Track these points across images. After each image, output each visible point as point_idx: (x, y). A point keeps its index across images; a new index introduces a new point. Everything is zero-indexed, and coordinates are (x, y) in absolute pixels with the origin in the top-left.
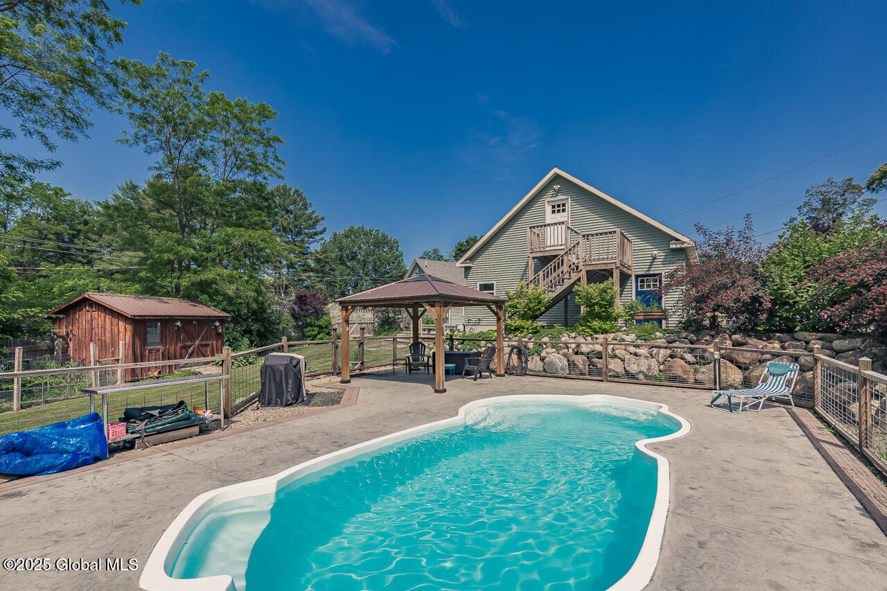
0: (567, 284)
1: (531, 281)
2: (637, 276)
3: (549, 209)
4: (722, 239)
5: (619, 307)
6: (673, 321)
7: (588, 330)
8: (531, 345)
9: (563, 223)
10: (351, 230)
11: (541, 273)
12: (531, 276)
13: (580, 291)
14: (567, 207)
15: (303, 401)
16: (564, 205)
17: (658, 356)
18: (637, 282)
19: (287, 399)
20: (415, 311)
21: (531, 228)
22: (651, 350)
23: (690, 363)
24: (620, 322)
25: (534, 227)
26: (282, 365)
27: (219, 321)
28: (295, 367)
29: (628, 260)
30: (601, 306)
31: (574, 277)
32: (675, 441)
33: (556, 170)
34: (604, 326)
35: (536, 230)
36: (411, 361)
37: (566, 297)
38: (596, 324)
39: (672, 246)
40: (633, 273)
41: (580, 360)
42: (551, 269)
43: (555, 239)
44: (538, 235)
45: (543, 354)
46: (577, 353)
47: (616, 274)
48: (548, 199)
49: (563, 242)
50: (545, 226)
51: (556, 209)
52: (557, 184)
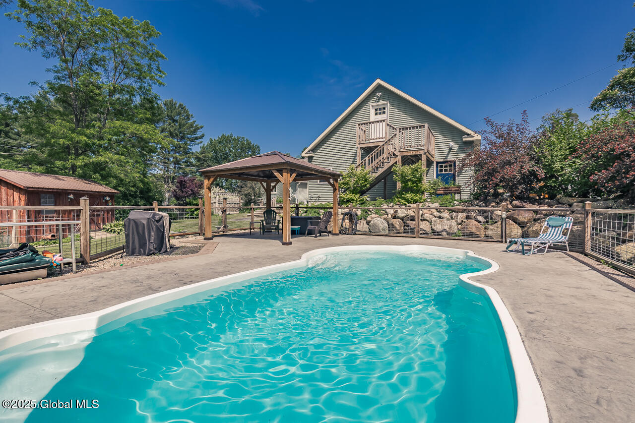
0: (386, 166)
1: (359, 165)
2: (438, 163)
3: (373, 111)
4: (505, 130)
5: (425, 184)
6: (466, 194)
7: (403, 201)
8: (359, 212)
9: (384, 121)
10: (223, 137)
11: (367, 158)
12: (359, 161)
13: (397, 171)
14: (386, 110)
15: (166, 251)
16: (384, 108)
17: (457, 218)
18: (437, 167)
19: (149, 249)
20: (268, 185)
21: (359, 125)
22: (451, 214)
23: (479, 222)
24: (426, 195)
25: (362, 124)
26: (144, 219)
27: (109, 196)
28: (158, 221)
29: (432, 150)
30: (413, 182)
31: (392, 161)
32: (491, 274)
33: (378, 81)
34: (415, 198)
35: (362, 127)
36: (265, 224)
37: (385, 178)
38: (409, 196)
39: (464, 140)
40: (435, 160)
41: (397, 223)
42: (375, 155)
43: (377, 133)
44: (365, 131)
45: (369, 219)
46: (395, 217)
47: (424, 158)
48: (372, 103)
49: (384, 136)
50: (370, 123)
51: (378, 112)
52: (379, 92)
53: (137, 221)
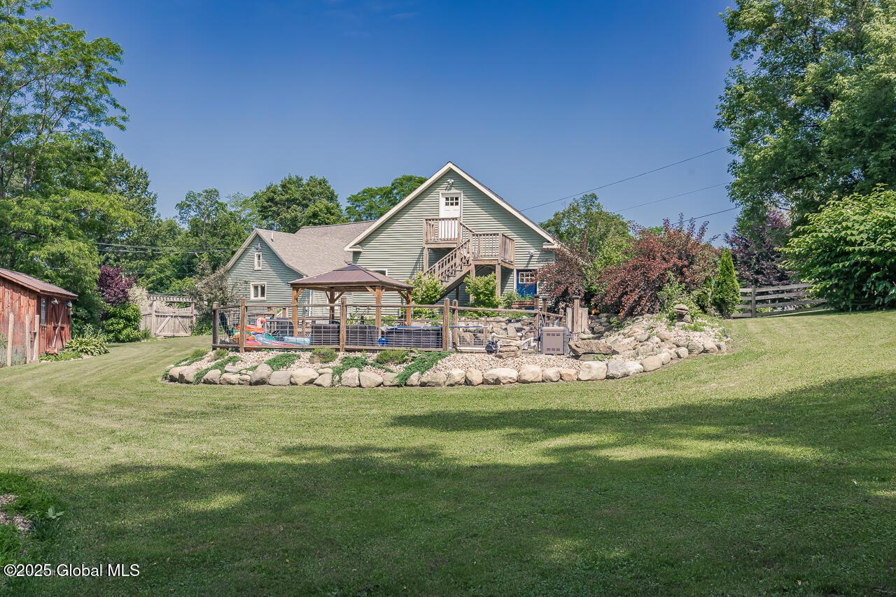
0: (459, 275)
1: (428, 272)
2: (518, 271)
3: (443, 201)
5: (498, 297)
7: (475, 315)
9: (456, 219)
11: (436, 265)
12: (426, 266)
13: (469, 282)
14: (459, 201)
16: (457, 199)
18: (518, 276)
21: (426, 220)
24: (500, 308)
25: (430, 220)
29: (511, 256)
30: (485, 295)
31: (465, 269)
33: (450, 165)
34: (487, 311)
35: (431, 223)
37: (457, 287)
38: (480, 309)
39: (544, 247)
40: (515, 267)
42: (446, 261)
43: (447, 232)
44: (433, 227)
47: (498, 269)
48: (442, 191)
49: (456, 237)
50: (440, 220)
51: (450, 201)
52: (451, 178)
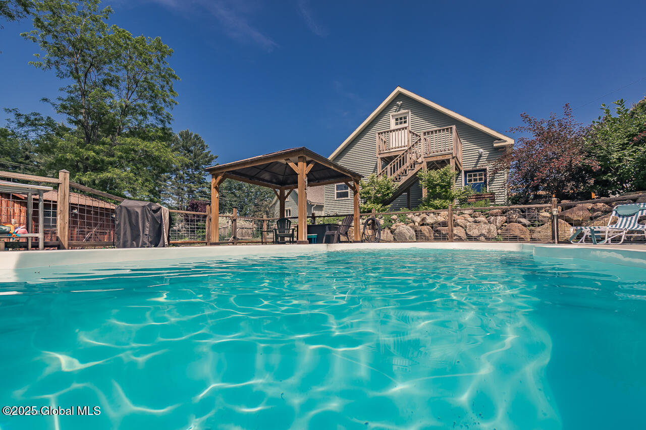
0: (410, 174)
1: (380, 174)
2: (466, 172)
3: (393, 121)
5: (455, 191)
7: (430, 208)
8: (382, 222)
9: (406, 129)
11: (389, 167)
12: (379, 170)
13: (423, 176)
14: (407, 119)
16: (405, 118)
17: (496, 222)
18: (466, 176)
19: (143, 241)
20: (282, 193)
21: (379, 134)
22: (488, 218)
23: (525, 225)
25: (382, 133)
26: (138, 207)
28: (155, 211)
30: (442, 187)
31: (417, 167)
33: (399, 89)
34: (444, 204)
35: (382, 137)
36: (278, 233)
37: (408, 190)
38: (437, 202)
39: (495, 145)
40: (463, 169)
41: (425, 229)
42: (397, 163)
43: (399, 140)
44: (385, 142)
45: (393, 227)
46: (423, 225)
47: (452, 163)
48: (392, 113)
49: (406, 144)
50: (391, 131)
51: (399, 121)
52: (400, 101)
53: (129, 209)
